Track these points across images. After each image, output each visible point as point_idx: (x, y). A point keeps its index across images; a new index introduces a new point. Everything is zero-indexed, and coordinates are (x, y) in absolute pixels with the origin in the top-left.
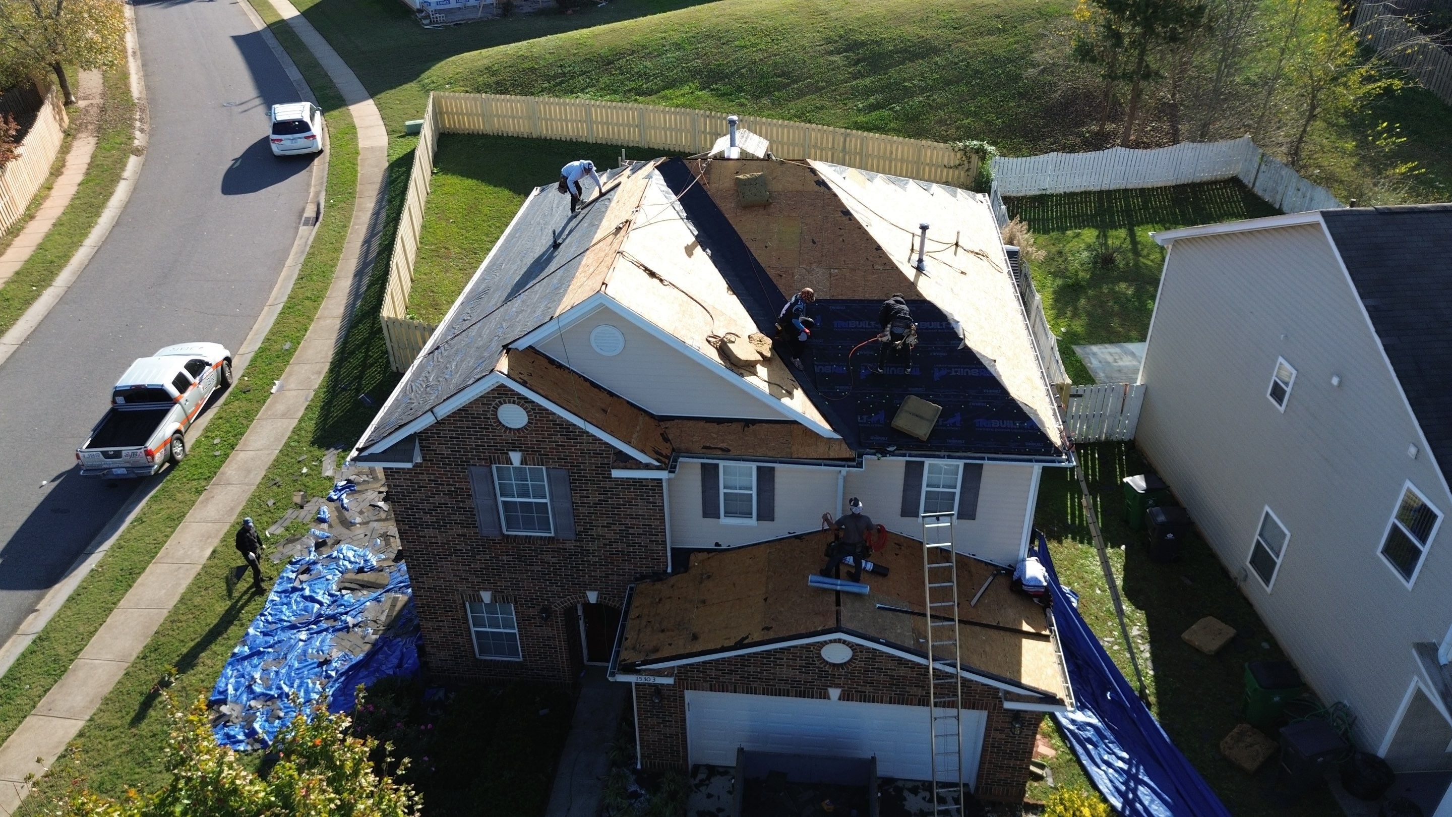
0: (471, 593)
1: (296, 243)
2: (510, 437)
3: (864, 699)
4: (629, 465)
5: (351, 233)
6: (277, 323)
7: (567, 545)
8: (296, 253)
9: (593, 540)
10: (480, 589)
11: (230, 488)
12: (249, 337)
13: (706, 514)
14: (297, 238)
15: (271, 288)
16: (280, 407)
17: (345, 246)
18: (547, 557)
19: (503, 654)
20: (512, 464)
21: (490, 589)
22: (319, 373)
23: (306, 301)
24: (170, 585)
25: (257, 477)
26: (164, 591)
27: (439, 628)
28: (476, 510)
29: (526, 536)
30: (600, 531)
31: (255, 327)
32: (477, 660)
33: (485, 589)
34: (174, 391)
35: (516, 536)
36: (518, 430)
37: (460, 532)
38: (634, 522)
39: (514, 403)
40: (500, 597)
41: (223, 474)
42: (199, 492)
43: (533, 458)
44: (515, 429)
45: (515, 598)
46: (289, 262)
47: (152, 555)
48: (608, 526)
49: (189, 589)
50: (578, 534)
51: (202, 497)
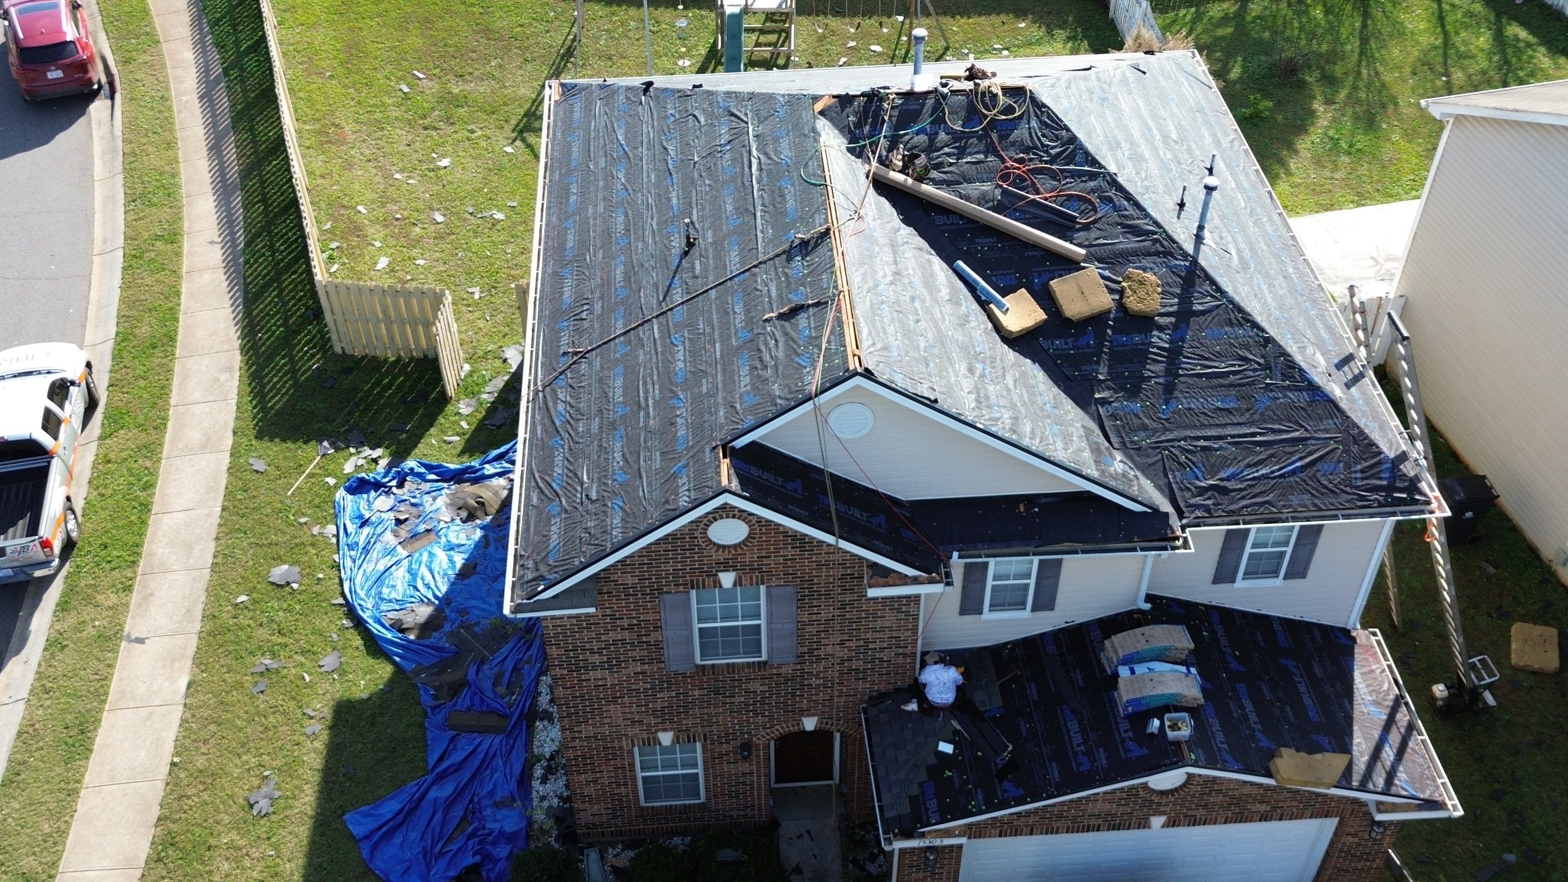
0: (646, 736)
1: (94, 133)
2: (721, 555)
3: (1194, 822)
4: (891, 582)
5: (180, 112)
6: (126, 285)
7: (783, 671)
8: (103, 154)
9: (819, 660)
10: (657, 731)
11: (171, 576)
12: (91, 314)
13: (963, 611)
14: (94, 126)
15: (90, 223)
16: (193, 435)
17: (178, 135)
18: (757, 686)
19: (678, 797)
20: (720, 586)
21: (671, 729)
22: (229, 369)
23: (158, 243)
24: (148, 743)
25: (205, 552)
26: (143, 753)
27: (595, 781)
28: (665, 643)
29: (728, 664)
30: (830, 650)
31: (93, 295)
32: (642, 808)
33: (665, 730)
34: (44, 439)
35: (713, 665)
36: (735, 546)
37: (639, 669)
38: (878, 635)
39: (734, 517)
40: (685, 737)
41: (152, 554)
42: (128, 589)
43: (751, 578)
44: (729, 547)
45: (705, 736)
46: (99, 170)
47: (100, 695)
48: (842, 643)
49: (180, 748)
50: (801, 655)
51: (135, 598)
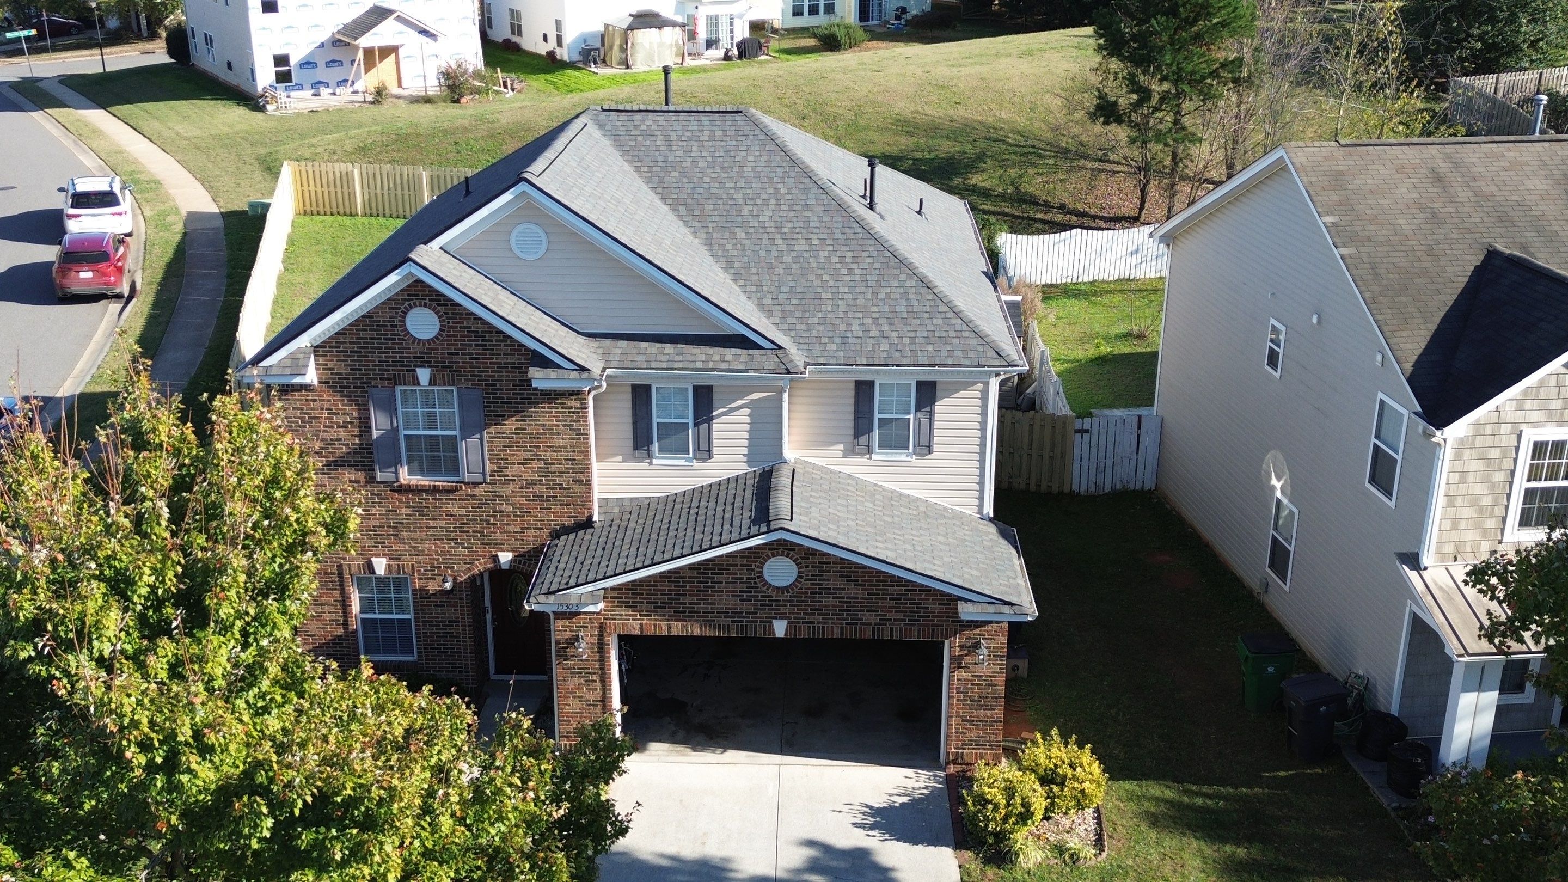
0: (361, 562)
1: (105, 319)
2: (417, 349)
3: (813, 631)
4: (551, 373)
7: (477, 492)
10: (372, 555)
14: (107, 315)
18: (454, 508)
19: (393, 651)
20: (419, 384)
21: (384, 555)
27: (318, 617)
28: (374, 447)
30: (516, 469)
33: (378, 556)
36: (428, 341)
37: (354, 477)
38: (555, 456)
39: (425, 305)
40: (395, 567)
43: (444, 376)
44: (424, 341)
45: (413, 567)
46: (97, 337)
48: (526, 462)
50: (492, 474)
